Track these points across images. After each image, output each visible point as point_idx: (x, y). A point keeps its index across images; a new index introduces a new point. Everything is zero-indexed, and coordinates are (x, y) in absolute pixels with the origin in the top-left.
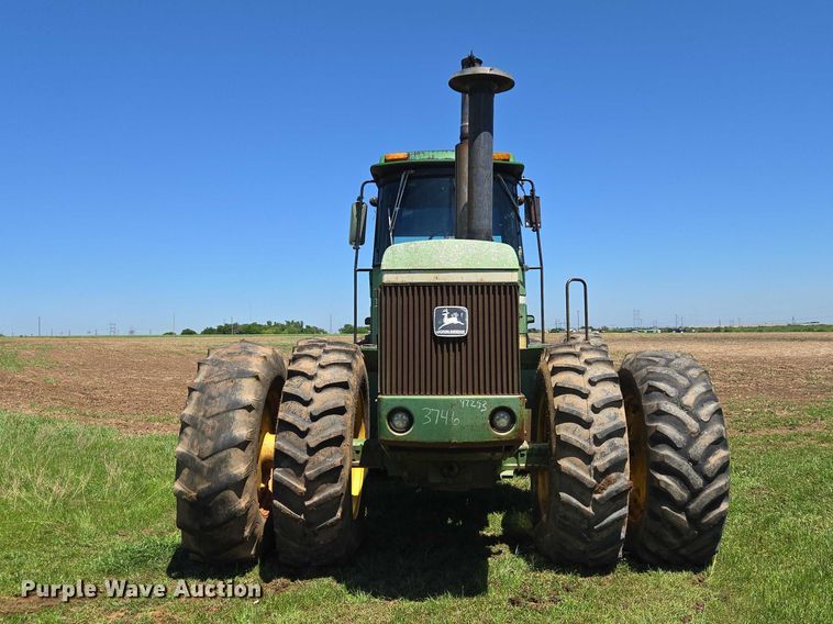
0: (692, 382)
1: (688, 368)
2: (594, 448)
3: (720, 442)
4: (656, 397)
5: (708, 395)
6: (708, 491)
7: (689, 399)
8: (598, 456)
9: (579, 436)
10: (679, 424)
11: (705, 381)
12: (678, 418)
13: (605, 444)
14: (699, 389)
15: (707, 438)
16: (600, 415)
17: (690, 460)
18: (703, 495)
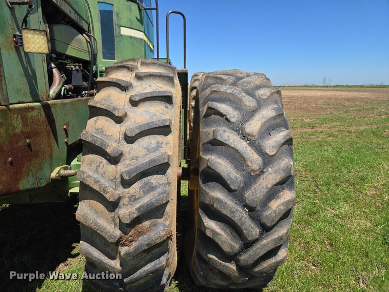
0: (260, 104)
1: (258, 87)
2: (121, 191)
3: (286, 182)
4: (214, 122)
5: (278, 120)
6: (264, 241)
7: (254, 126)
8: (124, 201)
9: (103, 175)
10: (237, 158)
11: (276, 102)
12: (237, 151)
13: (136, 186)
14: (268, 112)
15: (271, 177)
16: (134, 146)
17: (246, 206)
18: (258, 246)
